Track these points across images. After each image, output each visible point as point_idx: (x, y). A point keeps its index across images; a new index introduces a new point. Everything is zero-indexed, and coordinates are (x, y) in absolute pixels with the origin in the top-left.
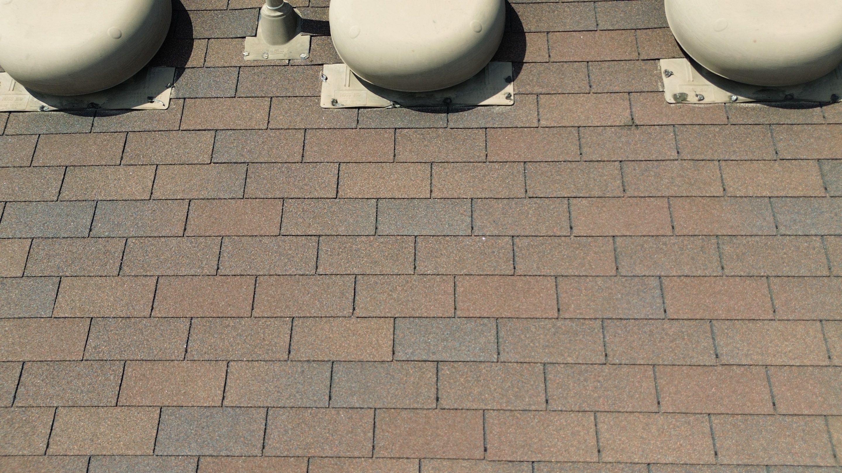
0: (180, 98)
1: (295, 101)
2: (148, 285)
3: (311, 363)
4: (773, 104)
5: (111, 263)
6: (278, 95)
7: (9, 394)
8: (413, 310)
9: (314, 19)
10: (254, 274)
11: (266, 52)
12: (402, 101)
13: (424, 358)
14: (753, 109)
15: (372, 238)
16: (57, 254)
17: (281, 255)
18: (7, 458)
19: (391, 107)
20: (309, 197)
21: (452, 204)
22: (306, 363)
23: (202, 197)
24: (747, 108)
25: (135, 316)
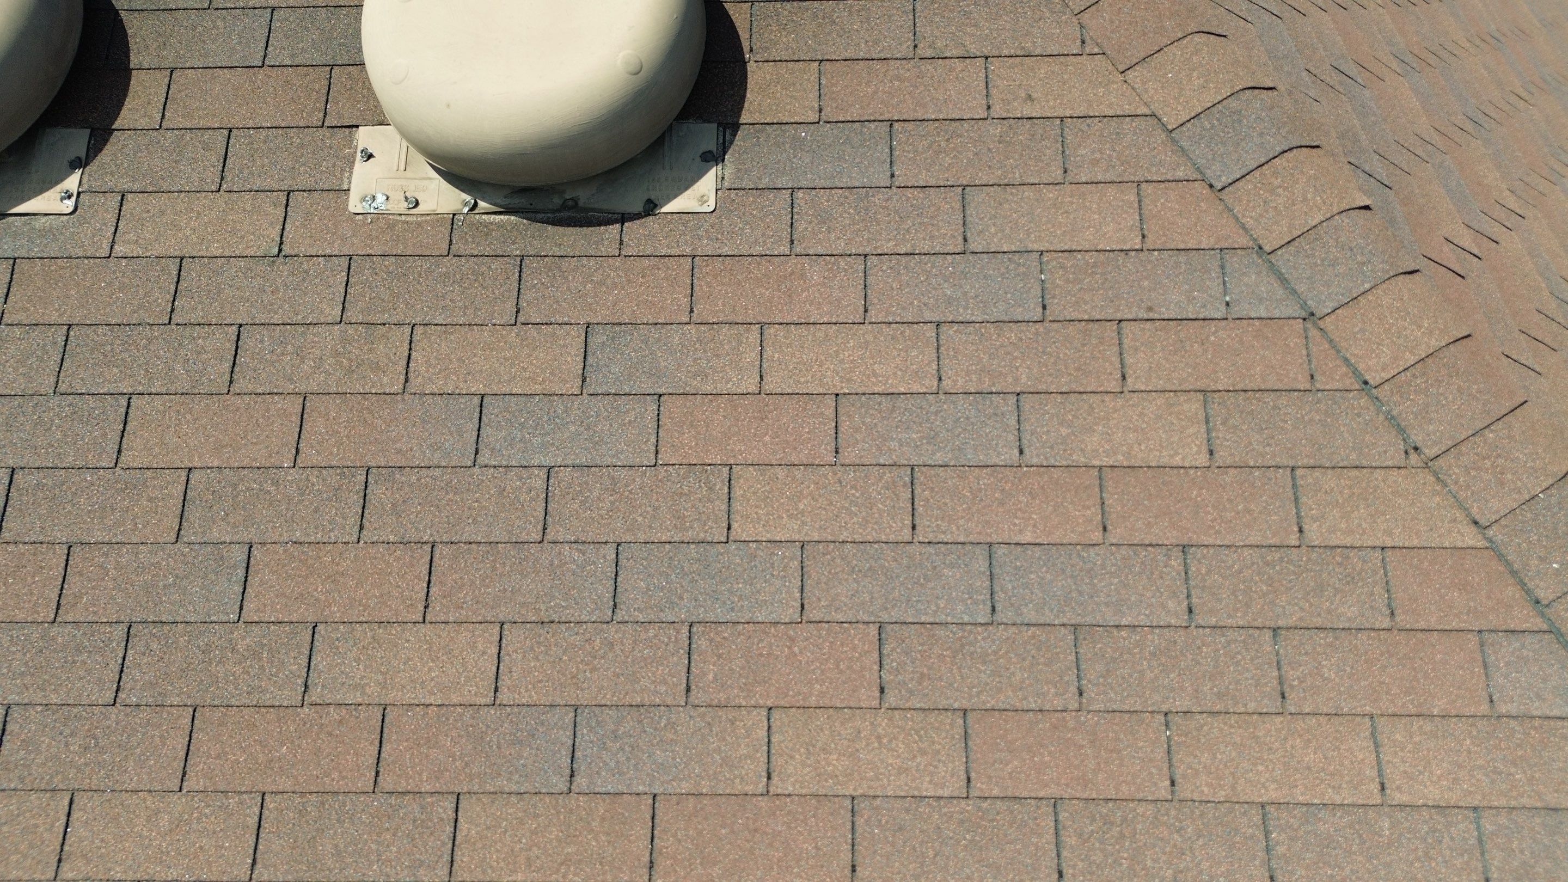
4: (540, 216)
14: (501, 225)
24: (491, 223)
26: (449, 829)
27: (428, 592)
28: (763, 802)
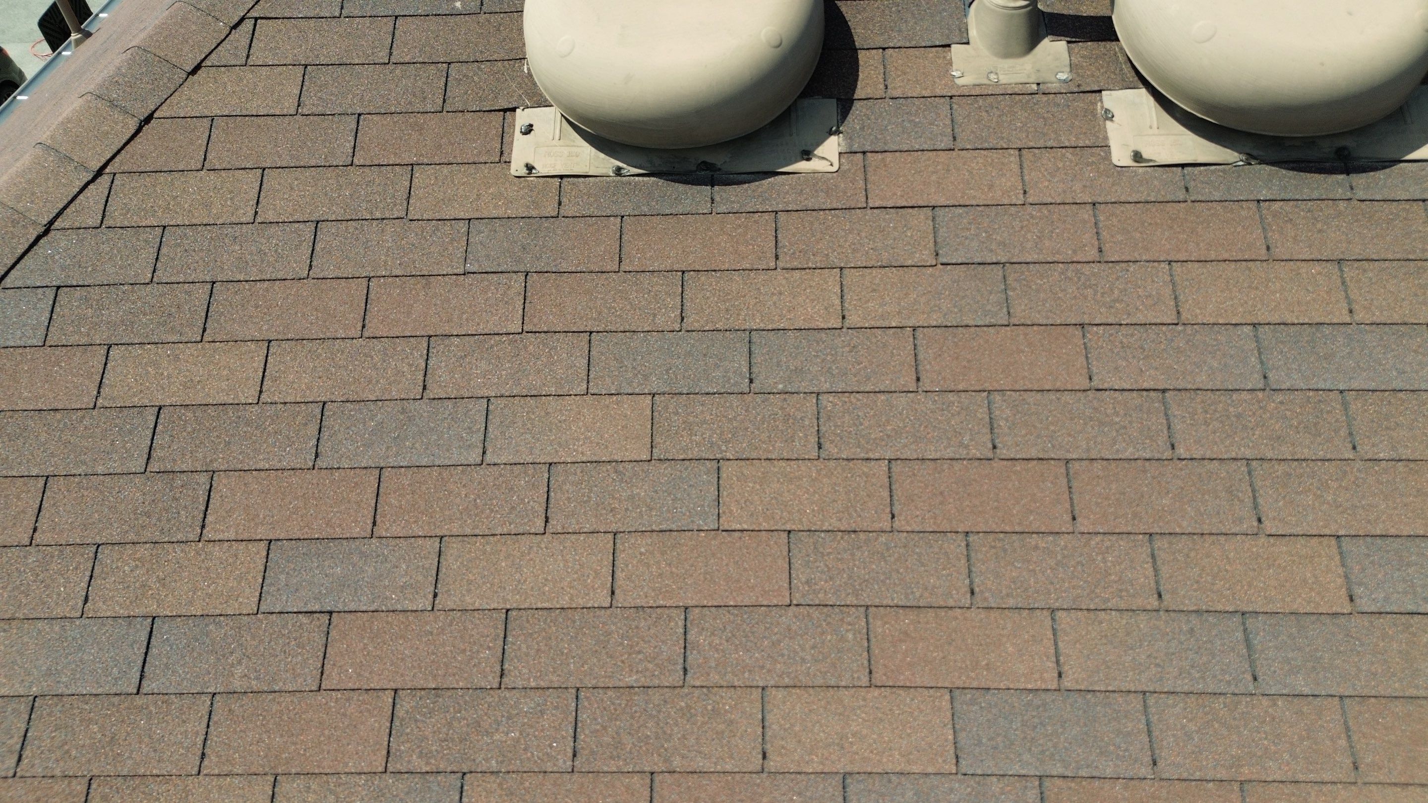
0: (856, 153)
1: (1063, 155)
2: (874, 475)
3: (1202, 615)
5: (800, 438)
6: (1032, 144)
7: (674, 664)
8: (1369, 522)
9: (1065, 12)
10: (1061, 457)
11: (994, 70)
12: (1261, 153)
13: (1411, 608)
15: (1260, 395)
16: (704, 422)
17: (1101, 424)
18: (695, 776)
19: (1241, 163)
20: (1128, 321)
21: (1394, 334)
22: (1194, 615)
23: (935, 323)
25: (865, 529)
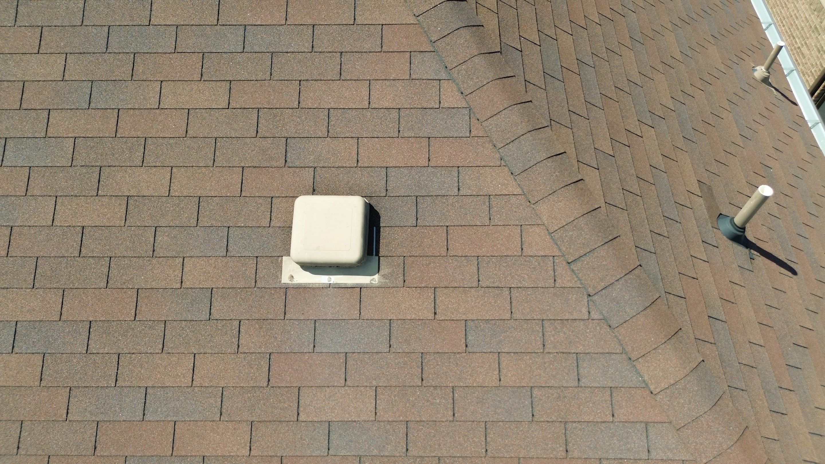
26: (46, 121)
27: (40, 43)
28: (157, 111)
